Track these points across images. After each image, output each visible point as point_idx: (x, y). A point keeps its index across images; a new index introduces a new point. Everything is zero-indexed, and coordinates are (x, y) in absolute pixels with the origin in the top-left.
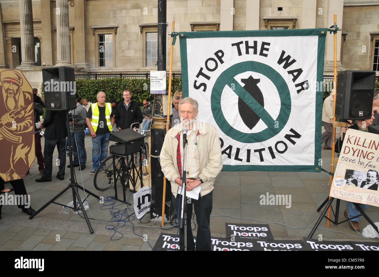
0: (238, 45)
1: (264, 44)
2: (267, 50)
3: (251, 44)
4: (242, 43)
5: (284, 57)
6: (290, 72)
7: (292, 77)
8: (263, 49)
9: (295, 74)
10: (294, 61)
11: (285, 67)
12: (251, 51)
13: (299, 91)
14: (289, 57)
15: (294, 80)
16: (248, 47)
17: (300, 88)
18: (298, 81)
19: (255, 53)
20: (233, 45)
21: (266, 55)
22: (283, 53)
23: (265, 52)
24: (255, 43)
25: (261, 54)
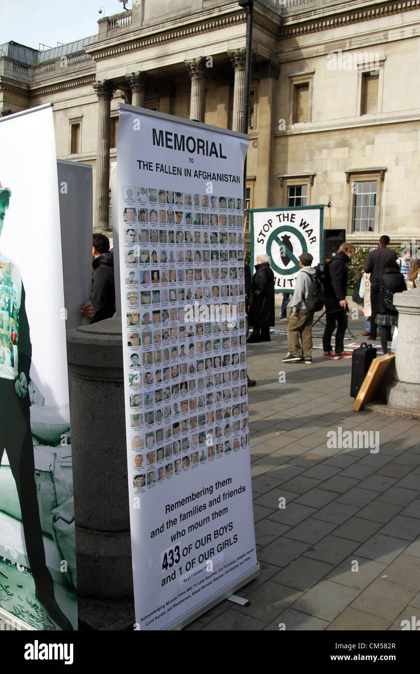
0: (279, 216)
1: (292, 215)
2: (294, 218)
3: (286, 215)
4: (281, 214)
5: (303, 222)
6: (307, 231)
7: (308, 235)
8: (292, 218)
9: (309, 232)
10: (308, 225)
11: (304, 228)
12: (286, 219)
13: (311, 243)
14: (305, 223)
15: (309, 236)
16: (284, 217)
17: (312, 241)
18: (311, 236)
19: (288, 220)
20: (277, 216)
21: (293, 222)
22: (302, 220)
23: (293, 220)
24: (288, 214)
25: (291, 221)
